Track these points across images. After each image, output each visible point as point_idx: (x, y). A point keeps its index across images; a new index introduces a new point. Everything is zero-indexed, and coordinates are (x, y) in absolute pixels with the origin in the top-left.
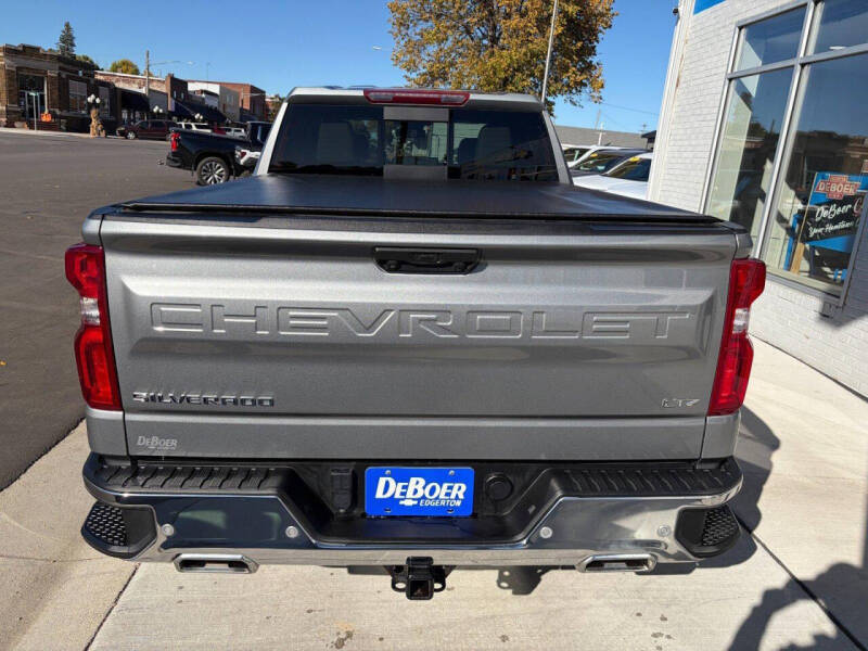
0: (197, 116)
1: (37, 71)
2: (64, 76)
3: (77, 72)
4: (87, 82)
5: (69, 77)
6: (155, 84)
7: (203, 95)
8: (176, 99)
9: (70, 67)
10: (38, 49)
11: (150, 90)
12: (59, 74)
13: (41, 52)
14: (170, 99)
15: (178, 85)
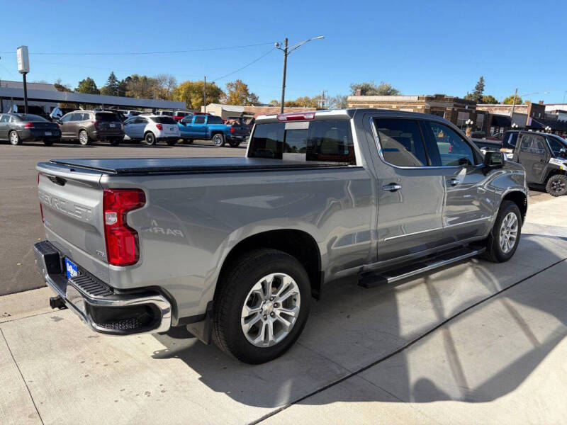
0: (546, 129)
1: (441, 108)
2: (456, 110)
3: (465, 107)
4: (471, 112)
5: (458, 110)
6: (520, 109)
7: (558, 114)
8: (533, 118)
9: (460, 104)
10: (444, 96)
11: (514, 113)
12: (453, 109)
13: (445, 97)
14: (529, 117)
15: (538, 108)
